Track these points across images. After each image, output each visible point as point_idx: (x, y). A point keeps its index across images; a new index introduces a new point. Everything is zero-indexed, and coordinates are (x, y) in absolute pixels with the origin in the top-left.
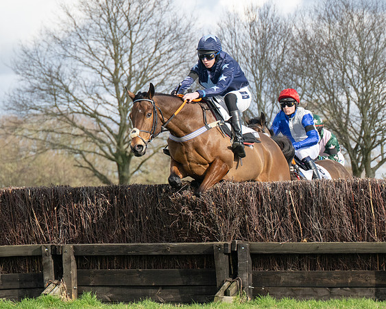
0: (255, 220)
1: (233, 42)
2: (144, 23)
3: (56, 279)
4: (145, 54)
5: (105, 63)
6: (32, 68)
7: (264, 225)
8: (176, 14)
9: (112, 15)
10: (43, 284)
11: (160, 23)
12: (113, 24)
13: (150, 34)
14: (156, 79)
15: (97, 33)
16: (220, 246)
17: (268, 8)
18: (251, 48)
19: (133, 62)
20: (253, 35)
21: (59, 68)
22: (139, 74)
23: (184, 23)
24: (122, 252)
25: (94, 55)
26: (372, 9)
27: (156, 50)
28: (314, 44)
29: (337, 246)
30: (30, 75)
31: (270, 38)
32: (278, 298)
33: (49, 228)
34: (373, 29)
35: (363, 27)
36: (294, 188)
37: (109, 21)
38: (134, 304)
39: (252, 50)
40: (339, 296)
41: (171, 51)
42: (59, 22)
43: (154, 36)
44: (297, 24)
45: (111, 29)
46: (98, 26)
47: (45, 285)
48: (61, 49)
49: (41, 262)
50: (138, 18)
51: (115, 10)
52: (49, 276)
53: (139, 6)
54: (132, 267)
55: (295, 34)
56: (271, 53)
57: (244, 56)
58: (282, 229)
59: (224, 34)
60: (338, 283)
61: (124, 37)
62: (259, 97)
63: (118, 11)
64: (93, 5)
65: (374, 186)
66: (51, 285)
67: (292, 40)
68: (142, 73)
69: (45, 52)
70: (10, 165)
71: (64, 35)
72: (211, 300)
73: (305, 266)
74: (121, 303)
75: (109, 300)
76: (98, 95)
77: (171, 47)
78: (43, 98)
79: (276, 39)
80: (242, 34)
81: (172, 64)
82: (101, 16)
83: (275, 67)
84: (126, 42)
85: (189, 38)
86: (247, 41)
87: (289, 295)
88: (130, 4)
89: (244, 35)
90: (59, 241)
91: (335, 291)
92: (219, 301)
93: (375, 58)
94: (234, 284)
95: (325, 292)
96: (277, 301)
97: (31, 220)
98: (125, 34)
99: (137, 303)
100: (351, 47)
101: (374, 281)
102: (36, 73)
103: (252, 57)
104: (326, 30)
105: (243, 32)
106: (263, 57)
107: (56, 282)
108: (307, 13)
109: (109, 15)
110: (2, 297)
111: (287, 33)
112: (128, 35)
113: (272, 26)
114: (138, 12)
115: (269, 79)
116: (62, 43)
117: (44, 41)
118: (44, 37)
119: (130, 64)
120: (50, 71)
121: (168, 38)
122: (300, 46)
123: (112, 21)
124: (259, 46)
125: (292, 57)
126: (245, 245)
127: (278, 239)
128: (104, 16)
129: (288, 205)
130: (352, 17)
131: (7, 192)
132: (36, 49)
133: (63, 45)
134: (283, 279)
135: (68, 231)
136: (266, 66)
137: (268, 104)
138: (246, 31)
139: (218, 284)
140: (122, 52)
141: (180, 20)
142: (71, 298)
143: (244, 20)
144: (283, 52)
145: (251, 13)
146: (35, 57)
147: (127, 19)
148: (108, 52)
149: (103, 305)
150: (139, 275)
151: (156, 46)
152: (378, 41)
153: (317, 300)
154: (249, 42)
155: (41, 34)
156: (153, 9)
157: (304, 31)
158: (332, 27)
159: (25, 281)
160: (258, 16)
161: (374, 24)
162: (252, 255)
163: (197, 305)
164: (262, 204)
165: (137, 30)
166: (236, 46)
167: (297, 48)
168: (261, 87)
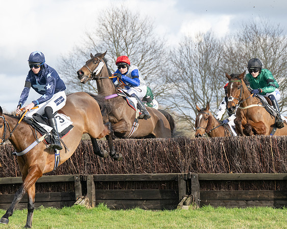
0: (202, 160)
1: (188, 54)
3: (83, 195)
4: (136, 62)
5: (112, 67)
6: (68, 70)
7: (207, 163)
9: (116, 38)
10: (75, 198)
12: (116, 44)
13: (139, 50)
16: (182, 175)
17: (209, 34)
18: (199, 58)
20: (200, 50)
24: (122, 179)
26: (272, 34)
27: (142, 59)
28: (237, 56)
29: (251, 176)
30: (67, 74)
31: (211, 51)
32: (216, 207)
33: (79, 165)
34: (272, 47)
35: (266, 45)
36: (225, 141)
37: (114, 42)
40: (252, 205)
41: (151, 60)
43: (141, 51)
44: (227, 44)
45: (115, 47)
46: (108, 45)
47: (76, 199)
49: (74, 185)
51: (118, 35)
52: (78, 193)
54: (129, 188)
55: (225, 49)
56: (211, 61)
57: (195, 62)
61: (123, 52)
62: (204, 87)
63: (120, 36)
64: (105, 33)
65: (273, 140)
66: (80, 199)
67: (223, 53)
71: (87, 50)
72: (176, 208)
73: (232, 188)
74: (122, 210)
75: (114, 207)
77: (151, 57)
78: (75, 88)
80: (193, 50)
82: (109, 39)
83: (213, 69)
86: (197, 54)
88: (127, 32)
89: (195, 50)
90: (84, 173)
91: (250, 202)
92: (180, 208)
93: (273, 64)
94: (190, 197)
95: (243, 203)
96: (215, 209)
98: (124, 50)
101: (273, 197)
102: (71, 73)
103: (199, 63)
104: (244, 47)
106: (206, 63)
107: (83, 197)
108: (233, 37)
109: (114, 38)
110: (51, 206)
111: (220, 49)
112: (126, 50)
113: (212, 45)
114: (131, 37)
115: (210, 77)
116: (86, 55)
117: (75, 54)
118: (76, 52)
121: (149, 52)
123: (116, 42)
124: (204, 57)
125: (224, 63)
126: (195, 175)
128: (111, 39)
129: (221, 151)
130: (260, 39)
134: (218, 196)
135: (90, 167)
136: (208, 68)
137: (209, 91)
138: (196, 48)
139: (180, 198)
142: (92, 206)
143: (195, 42)
146: (70, 64)
147: (125, 41)
148: (113, 60)
149: (111, 211)
150: (133, 193)
151: (142, 57)
152: (275, 53)
153: (239, 208)
154: (198, 54)
155: (74, 50)
156: (140, 35)
157: (231, 48)
158: (247, 45)
159: (64, 196)
160: (203, 38)
161: (273, 43)
162: (200, 181)
163: (167, 211)
164: (206, 151)
165: (131, 47)
166: (190, 57)
167: (227, 58)
168: (205, 81)
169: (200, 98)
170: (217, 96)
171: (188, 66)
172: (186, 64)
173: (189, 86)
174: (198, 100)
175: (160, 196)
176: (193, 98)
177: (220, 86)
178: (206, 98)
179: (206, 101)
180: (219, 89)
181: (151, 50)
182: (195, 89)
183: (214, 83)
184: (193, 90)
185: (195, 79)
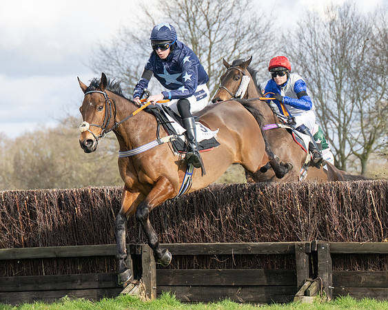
0: (335, 220)
1: (313, 41)
2: (223, 22)
3: (135, 278)
4: (224, 54)
6: (110, 67)
7: (345, 225)
8: (255, 13)
9: (191, 14)
11: (240, 23)
12: (192, 23)
16: (301, 246)
17: (348, 7)
18: (330, 46)
19: (212, 61)
20: (333, 33)
21: (138, 67)
22: (218, 74)
23: (263, 23)
24: (202, 252)
27: (235, 49)
31: (350, 36)
32: (359, 298)
33: (128, 228)
36: (375, 188)
37: (188, 21)
38: (213, 304)
39: (332, 49)
41: (250, 50)
43: (233, 35)
44: (377, 23)
45: (190, 28)
48: (140, 49)
50: (217, 17)
53: (218, 5)
54: (212, 267)
55: (375, 33)
56: (351, 52)
57: (324, 55)
58: (362, 229)
59: (303, 33)
62: (339, 96)
63: (197, 11)
64: (172, 4)
66: (130, 285)
67: (372, 39)
68: (220, 72)
69: (123, 51)
70: (88, 164)
72: (291, 300)
73: (386, 266)
74: (200, 303)
75: (189, 300)
77: (251, 46)
79: (356, 37)
80: (321, 34)
82: (180, 15)
83: (355, 66)
84: (205, 41)
85: (268, 37)
86: (327, 40)
87: (370, 295)
88: (209, 3)
89: (324, 34)
90: (137, 241)
92: (299, 301)
94: (315, 283)
96: (357, 302)
97: (110, 220)
98: (204, 34)
99: (216, 303)
102: (115, 72)
103: (331, 56)
105: (323, 32)
106: (343, 56)
107: (135, 282)
109: (188, 14)
110: (81, 297)
111: (367, 32)
112: (207, 34)
113: (352, 25)
114: (217, 11)
115: (349, 79)
116: (140, 42)
117: (122, 40)
118: (123, 36)
119: (209, 63)
120: (128, 71)
121: (247, 37)
122: (380, 45)
123: (191, 20)
124: (339, 45)
125: (372, 56)
126: (325, 246)
127: (359, 239)
128: (183, 15)
129: (369, 205)
131: (86, 192)
132: (114, 49)
133: (142, 44)
134: (363, 279)
136: (346, 65)
138: (326, 30)
139: (299, 283)
140: (201, 51)
141: (260, 19)
142: (150, 297)
143: (323, 20)
144: (363, 51)
145: (331, 12)
146: (114, 57)
147: (206, 19)
149: (182, 305)
150: (219, 275)
151: (235, 45)
154: (329, 41)
155: (120, 34)
156: (232, 8)
157: (385, 30)
159: (104, 281)
160: (338, 15)
162: (332, 255)
163: (277, 305)
164: (342, 204)
165: (216, 29)
166: (316, 45)
167: (378, 47)
168: (341, 86)
169: (333, 115)
170: (361, 112)
171: (313, 60)
172: (308, 57)
173: (314, 95)
174: (328, 118)
175: (266, 281)
176: (321, 115)
177: (367, 94)
178: (342, 115)
179: (342, 120)
180: (364, 99)
181: (251, 34)
182: (324, 100)
183: (356, 90)
184: (321, 101)
185: (324, 83)
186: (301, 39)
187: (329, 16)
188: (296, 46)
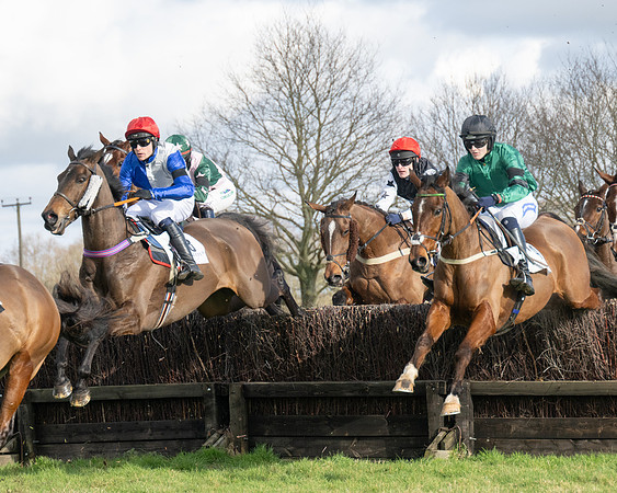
1: (451, 122)
3: (220, 427)
4: (337, 138)
5: (286, 150)
9: (295, 87)
10: (205, 433)
12: (296, 99)
13: (343, 112)
14: (350, 170)
15: (276, 111)
16: (434, 386)
17: (496, 80)
19: (321, 148)
21: (226, 155)
22: (329, 165)
24: (306, 393)
25: (271, 140)
28: (555, 126)
31: (499, 117)
32: (508, 453)
37: (291, 96)
40: (586, 451)
41: (370, 134)
42: (227, 97)
43: (349, 115)
44: (534, 100)
45: (293, 105)
46: (277, 103)
47: (207, 435)
48: (229, 132)
49: (202, 405)
50: (328, 92)
52: (211, 423)
55: (531, 112)
58: (511, 364)
60: (584, 434)
61: (310, 116)
63: (302, 83)
64: (270, 75)
66: (215, 435)
67: (527, 120)
68: (332, 162)
71: (232, 113)
72: (421, 455)
74: (305, 459)
75: (289, 454)
76: (275, 190)
81: (372, 151)
82: (280, 89)
84: (313, 122)
87: (522, 449)
88: (318, 74)
90: (224, 378)
94: (452, 433)
95: (568, 445)
96: (506, 457)
97: (189, 351)
100: (603, 129)
104: (571, 108)
105: (464, 110)
107: (220, 431)
108: (547, 86)
111: (520, 112)
112: (315, 113)
114: (328, 84)
116: (229, 123)
118: (207, 116)
119: (318, 150)
122: (537, 128)
123: (294, 96)
125: (527, 143)
127: (507, 377)
133: (231, 126)
134: (513, 428)
139: (431, 434)
140: (308, 136)
142: (240, 451)
147: (314, 94)
148: (289, 135)
149: (282, 461)
150: (328, 423)
151: (351, 128)
156: (347, 81)
157: (543, 109)
158: (578, 104)
159: (182, 430)
160: (483, 89)
162: (473, 396)
163: (403, 462)
165: (327, 107)
166: (454, 128)
167: (534, 131)
171: (450, 148)
175: (388, 430)
181: (371, 113)
186: (435, 120)
187: (472, 91)
188: (430, 129)
